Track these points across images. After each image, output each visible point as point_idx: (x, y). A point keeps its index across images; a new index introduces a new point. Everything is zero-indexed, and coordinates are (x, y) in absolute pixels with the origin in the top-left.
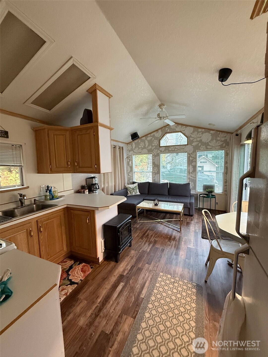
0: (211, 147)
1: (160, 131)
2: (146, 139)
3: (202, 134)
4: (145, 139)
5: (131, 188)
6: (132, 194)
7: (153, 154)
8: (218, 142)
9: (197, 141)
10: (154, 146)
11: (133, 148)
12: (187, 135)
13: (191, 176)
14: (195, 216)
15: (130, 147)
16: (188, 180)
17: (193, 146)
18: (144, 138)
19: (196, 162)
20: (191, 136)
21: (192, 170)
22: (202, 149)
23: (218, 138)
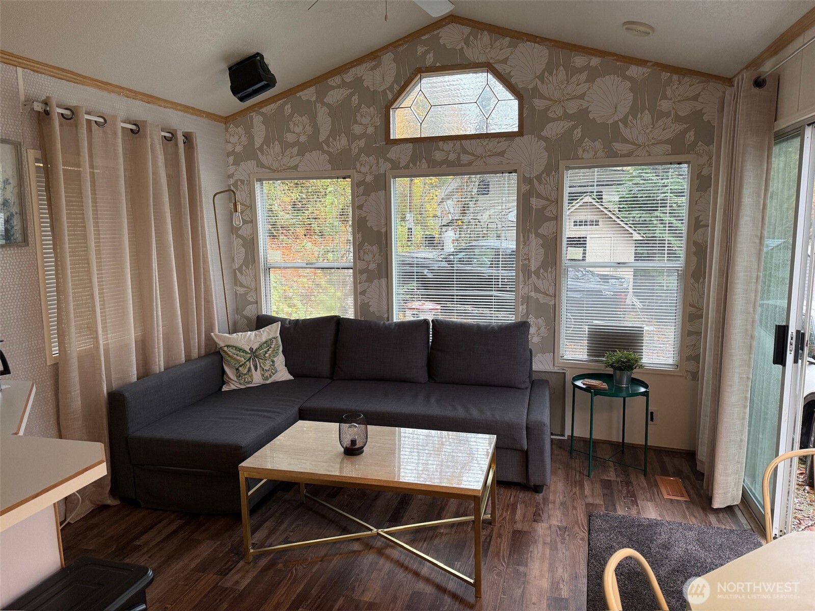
0: (630, 147)
1: (387, 59)
2: (321, 97)
3: (591, 79)
4: (314, 99)
5: (244, 351)
6: (248, 379)
7: (358, 177)
8: (660, 122)
9: (566, 116)
10: (359, 138)
11: (257, 145)
12: (520, 86)
13: (537, 290)
14: (552, 488)
15: (237, 137)
16: (521, 308)
17: (546, 139)
18: (309, 94)
19: (558, 219)
20: (535, 89)
21: (541, 258)
22: (586, 155)
23: (665, 105)
